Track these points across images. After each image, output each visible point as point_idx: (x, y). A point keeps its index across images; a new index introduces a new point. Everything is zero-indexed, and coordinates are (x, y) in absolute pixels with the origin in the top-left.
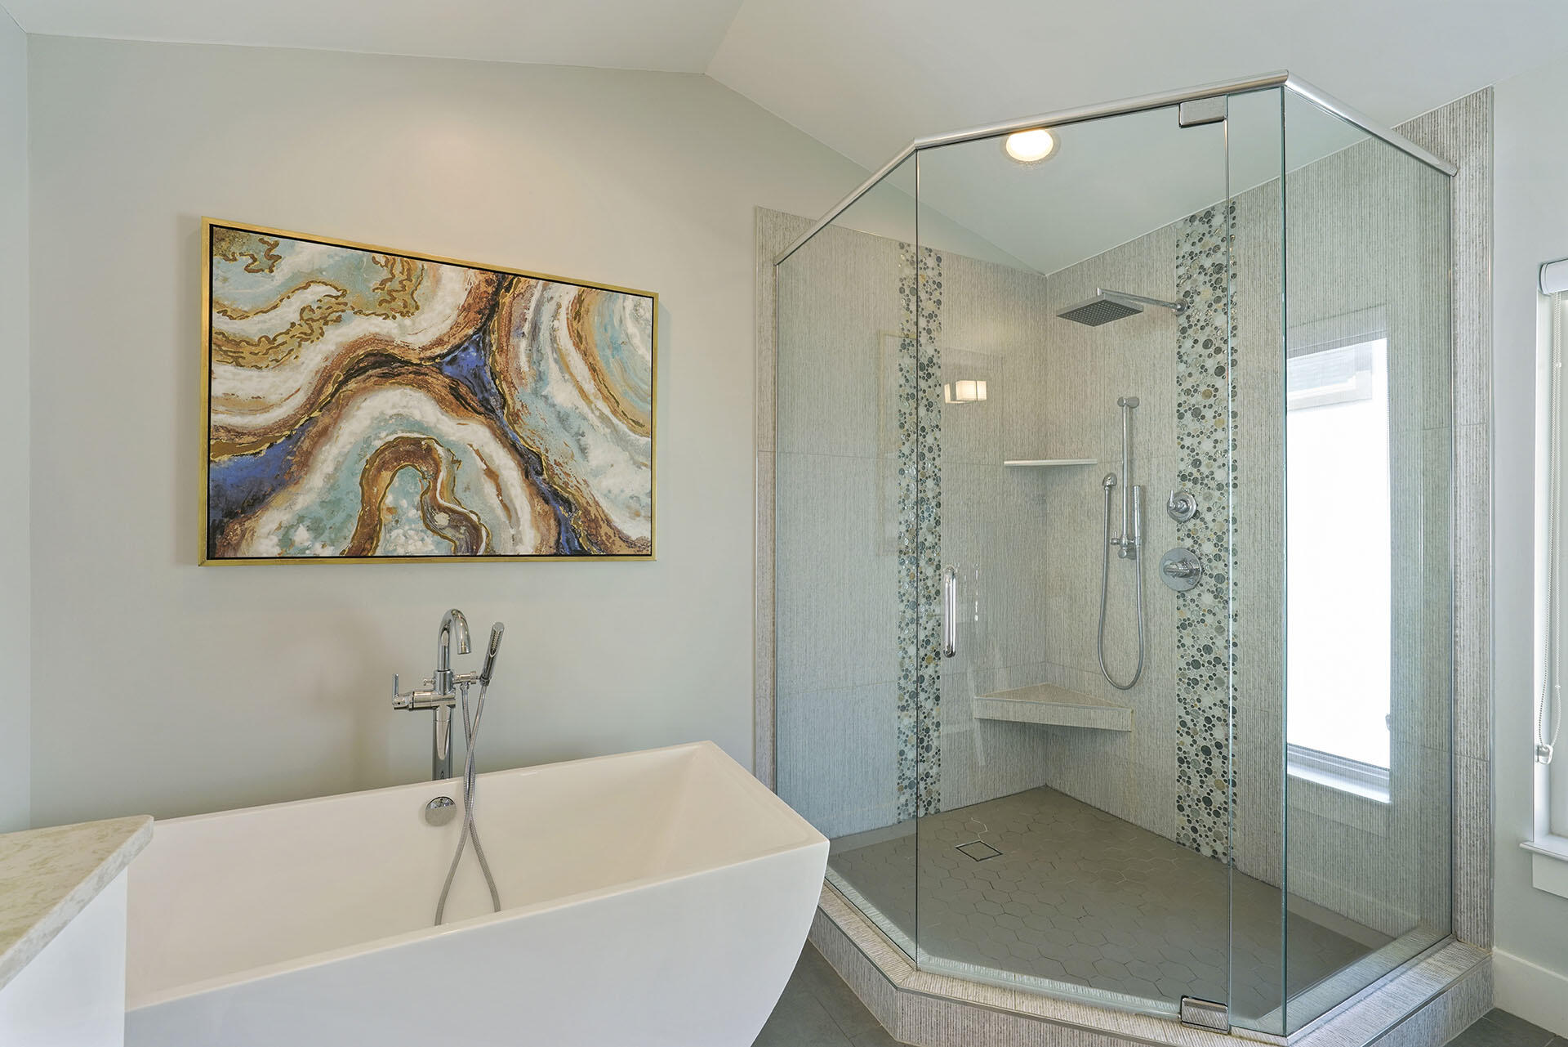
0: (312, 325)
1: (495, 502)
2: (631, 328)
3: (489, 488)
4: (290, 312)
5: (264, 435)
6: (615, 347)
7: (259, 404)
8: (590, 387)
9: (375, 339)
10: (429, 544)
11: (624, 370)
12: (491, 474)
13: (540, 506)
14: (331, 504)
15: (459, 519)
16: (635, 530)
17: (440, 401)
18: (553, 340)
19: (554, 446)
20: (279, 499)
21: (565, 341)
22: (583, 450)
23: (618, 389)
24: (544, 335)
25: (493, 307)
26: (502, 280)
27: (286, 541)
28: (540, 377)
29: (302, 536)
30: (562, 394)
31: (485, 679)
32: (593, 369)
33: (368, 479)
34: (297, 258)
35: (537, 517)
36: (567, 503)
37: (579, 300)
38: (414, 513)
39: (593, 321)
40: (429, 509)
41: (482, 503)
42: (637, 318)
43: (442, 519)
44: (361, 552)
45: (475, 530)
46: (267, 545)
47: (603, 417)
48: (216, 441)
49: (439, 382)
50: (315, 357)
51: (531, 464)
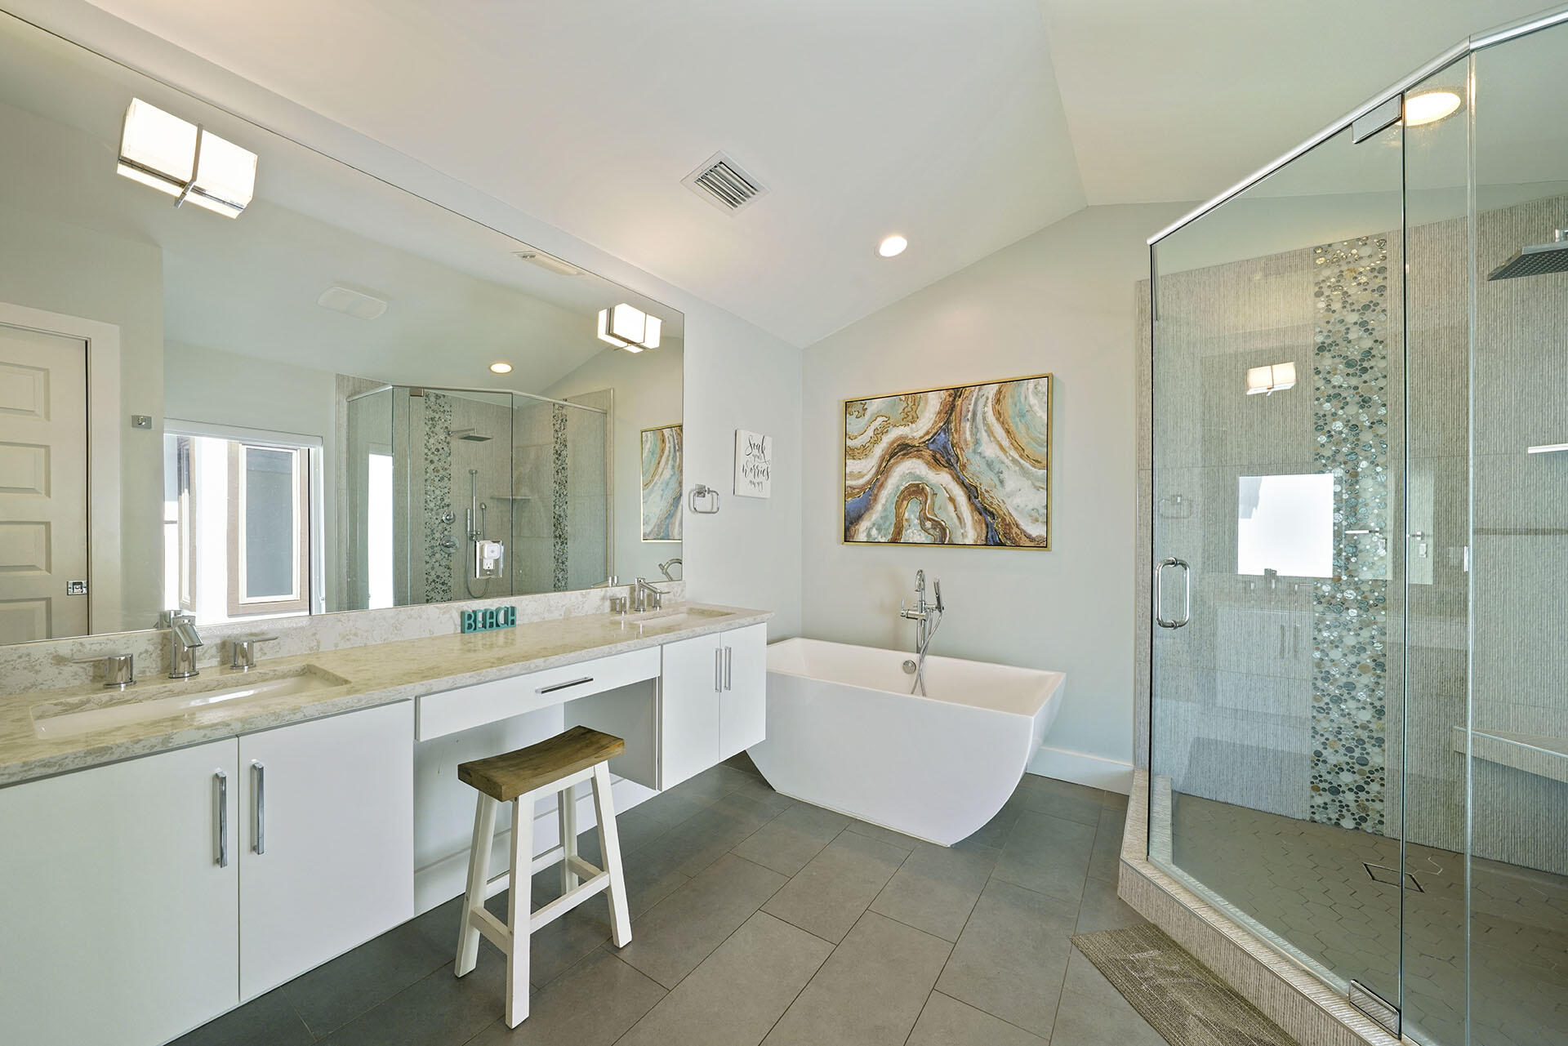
0: (880, 433)
1: (953, 514)
2: (1033, 400)
3: (951, 507)
4: (870, 433)
5: (862, 488)
6: (1022, 415)
7: (860, 475)
8: (1006, 443)
9: (901, 437)
10: (922, 537)
11: (1028, 428)
12: (952, 499)
13: (977, 516)
14: (885, 518)
15: (937, 524)
16: (1037, 531)
17: (928, 463)
18: (984, 419)
19: (985, 481)
20: (866, 516)
21: (991, 418)
22: (1002, 482)
23: (1023, 440)
24: (979, 417)
25: (953, 407)
26: (957, 392)
27: (869, 535)
28: (977, 442)
29: (874, 532)
30: (989, 450)
31: (939, 608)
32: (1008, 432)
33: (898, 505)
34: (873, 407)
35: (975, 522)
36: (992, 515)
37: (999, 392)
38: (917, 522)
39: (1008, 403)
40: (923, 519)
41: (947, 516)
42: (1036, 393)
43: (928, 524)
44: (894, 541)
45: (943, 530)
46: (862, 537)
47: (1014, 461)
48: (848, 492)
49: (927, 454)
50: (879, 450)
51: (972, 492)
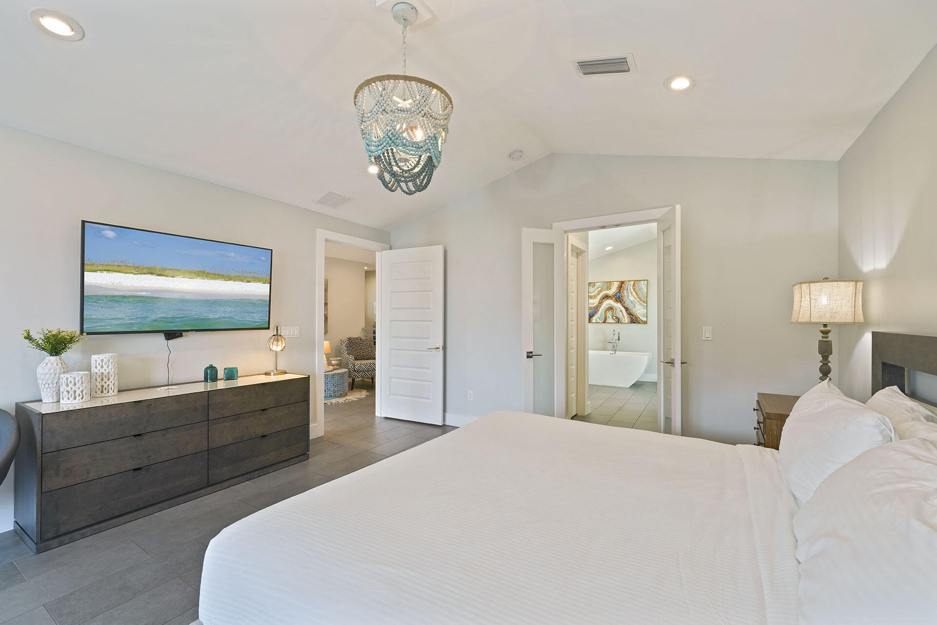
0: (599, 292)
1: (621, 315)
2: (643, 286)
3: (621, 313)
4: (596, 292)
5: (594, 307)
6: (640, 289)
7: (594, 304)
8: (636, 297)
9: (606, 294)
10: (613, 321)
11: (642, 293)
12: (621, 311)
13: (628, 315)
14: (601, 316)
15: (617, 317)
16: (644, 319)
17: (614, 301)
18: (630, 290)
19: (630, 306)
20: (595, 315)
21: (632, 290)
22: (635, 307)
23: (640, 296)
24: (629, 289)
25: (621, 286)
26: (622, 282)
27: (596, 320)
28: (628, 296)
29: (598, 320)
30: (631, 298)
31: (619, 339)
32: (637, 294)
33: (605, 312)
34: (597, 285)
35: (628, 317)
36: (632, 315)
37: (634, 283)
38: (611, 317)
39: (636, 286)
40: (613, 316)
41: (620, 315)
42: (644, 284)
43: (614, 318)
44: (604, 322)
45: (619, 319)
46: (594, 321)
47: (638, 301)
48: (590, 308)
49: (614, 299)
50: (599, 297)
51: (627, 309)
